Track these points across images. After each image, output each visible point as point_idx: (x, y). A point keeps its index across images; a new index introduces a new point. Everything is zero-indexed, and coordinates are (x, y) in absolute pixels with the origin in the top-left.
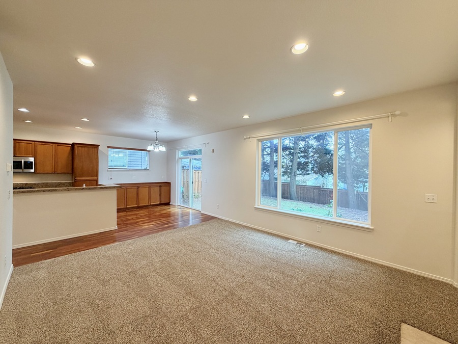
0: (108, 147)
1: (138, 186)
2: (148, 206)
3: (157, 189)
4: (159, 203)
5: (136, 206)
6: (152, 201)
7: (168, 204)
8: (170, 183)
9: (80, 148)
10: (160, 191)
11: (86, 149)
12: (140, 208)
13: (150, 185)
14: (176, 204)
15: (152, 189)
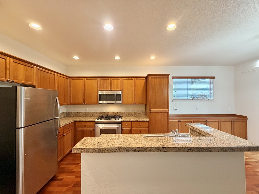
0: (173, 78)
3: (229, 124)
10: (233, 126)
11: (158, 79)
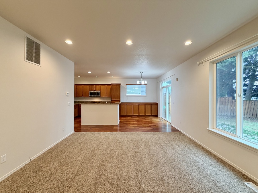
0: (126, 84)
1: (139, 104)
2: (144, 116)
3: (149, 106)
4: (150, 115)
5: (138, 115)
6: (146, 113)
7: (156, 116)
8: (158, 103)
9: (113, 86)
10: (151, 107)
12: (139, 116)
13: (146, 104)
14: (160, 117)
15: (146, 106)
